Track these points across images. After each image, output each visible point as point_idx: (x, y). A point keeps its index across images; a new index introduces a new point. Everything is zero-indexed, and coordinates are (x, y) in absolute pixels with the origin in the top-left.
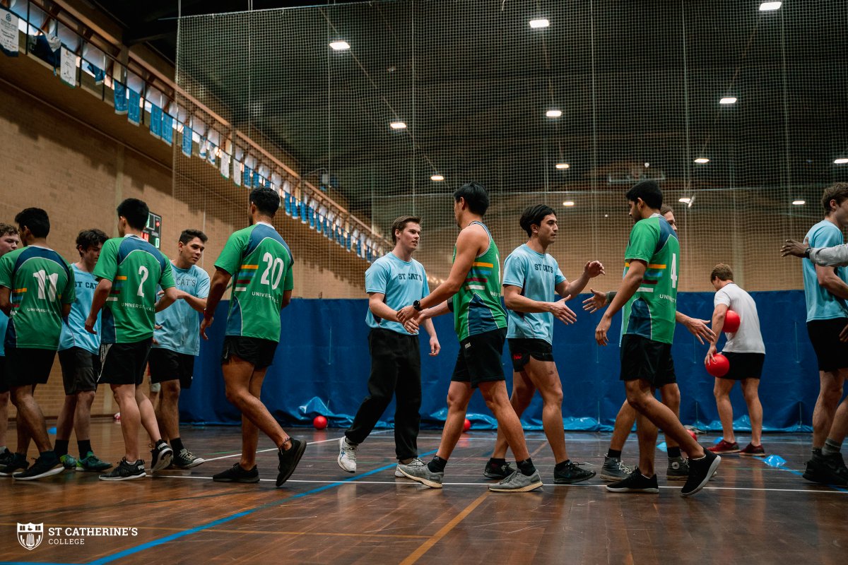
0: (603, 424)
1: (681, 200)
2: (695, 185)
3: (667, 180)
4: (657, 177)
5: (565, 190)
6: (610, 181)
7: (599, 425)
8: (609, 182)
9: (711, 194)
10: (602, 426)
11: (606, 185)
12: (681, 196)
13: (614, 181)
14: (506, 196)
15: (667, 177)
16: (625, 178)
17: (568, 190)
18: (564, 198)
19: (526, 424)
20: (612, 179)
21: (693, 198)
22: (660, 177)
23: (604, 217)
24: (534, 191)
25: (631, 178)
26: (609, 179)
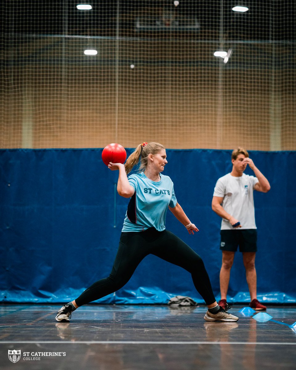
0: (119, 296)
1: (217, 54)
2: (231, 36)
3: (201, 29)
4: (190, 25)
5: (87, 35)
6: (138, 26)
7: (115, 297)
8: (137, 28)
9: (246, 47)
10: (118, 298)
11: (133, 32)
12: (217, 49)
13: (142, 27)
14: (26, 38)
15: (201, 25)
16: (155, 25)
17: (90, 35)
18: (85, 45)
19: (33, 296)
20: (140, 25)
21: (230, 52)
22: (194, 25)
23: (130, 68)
24: (51, 34)
25: (162, 24)
26: (136, 24)
